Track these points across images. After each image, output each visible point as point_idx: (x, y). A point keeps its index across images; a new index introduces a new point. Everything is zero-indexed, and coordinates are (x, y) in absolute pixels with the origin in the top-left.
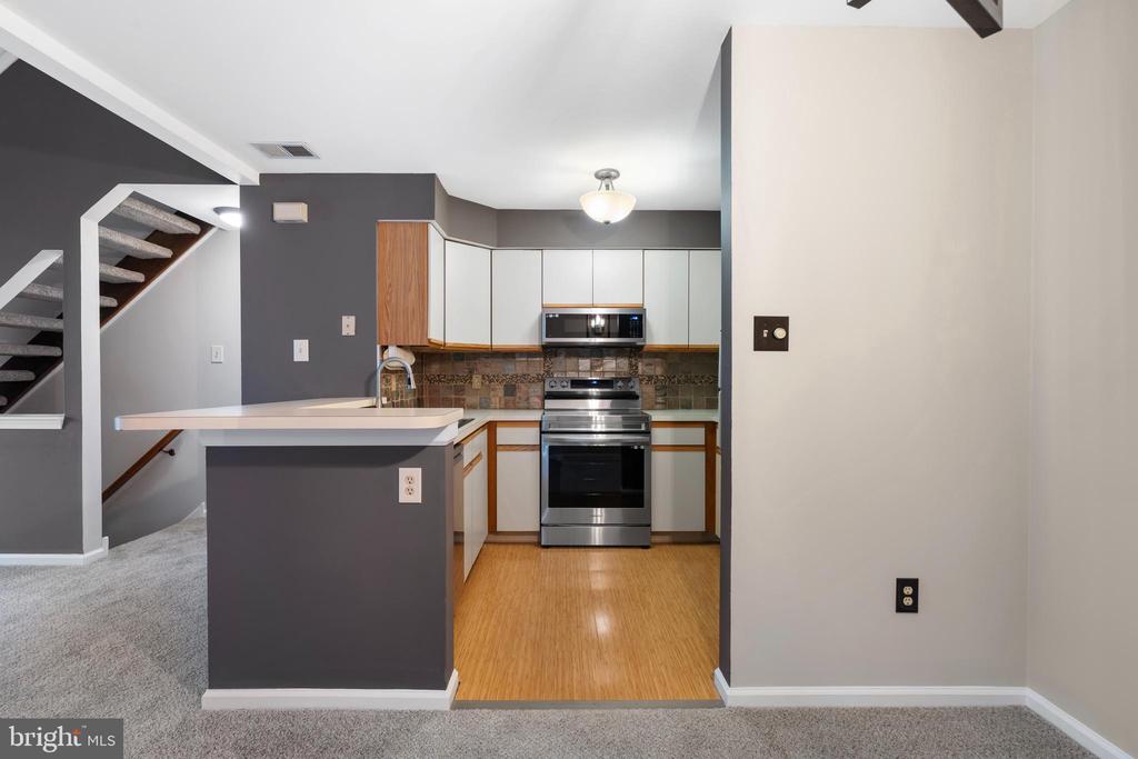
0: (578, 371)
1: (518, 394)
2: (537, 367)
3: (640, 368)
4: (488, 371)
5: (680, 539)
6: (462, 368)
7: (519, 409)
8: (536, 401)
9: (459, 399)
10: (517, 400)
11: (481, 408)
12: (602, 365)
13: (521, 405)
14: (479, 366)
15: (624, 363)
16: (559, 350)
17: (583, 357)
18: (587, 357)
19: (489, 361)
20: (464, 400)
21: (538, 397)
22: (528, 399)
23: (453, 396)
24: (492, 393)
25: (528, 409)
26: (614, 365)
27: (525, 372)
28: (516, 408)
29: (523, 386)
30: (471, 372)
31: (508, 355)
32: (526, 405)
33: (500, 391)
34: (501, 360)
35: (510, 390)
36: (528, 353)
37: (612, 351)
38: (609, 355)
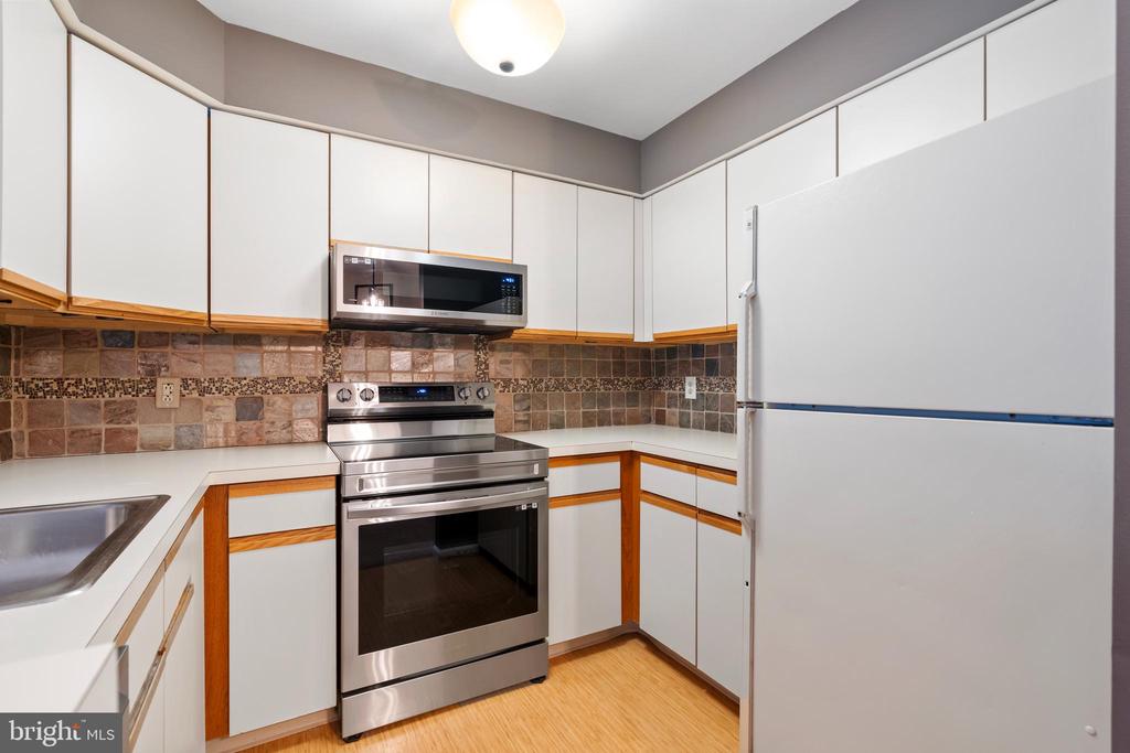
0: (390, 372)
1: (269, 416)
2: (308, 362)
3: (492, 367)
4: (196, 370)
5: (583, 649)
6: (129, 366)
7: (269, 444)
8: (308, 428)
9: (117, 432)
10: (266, 426)
11: (180, 447)
12: (430, 361)
13: (275, 437)
14: (173, 360)
15: (468, 357)
16: (354, 334)
17: (398, 347)
18: (406, 347)
19: (200, 349)
20: (135, 432)
21: (312, 419)
22: (290, 424)
23: (103, 426)
24: (207, 415)
25: (290, 443)
26: (451, 362)
27: (285, 373)
28: (264, 442)
29: (278, 399)
30: (153, 373)
31: (248, 337)
32: (284, 435)
33: (226, 409)
34: (230, 348)
35: (250, 408)
36: (294, 336)
37: (449, 338)
38: (443, 345)
